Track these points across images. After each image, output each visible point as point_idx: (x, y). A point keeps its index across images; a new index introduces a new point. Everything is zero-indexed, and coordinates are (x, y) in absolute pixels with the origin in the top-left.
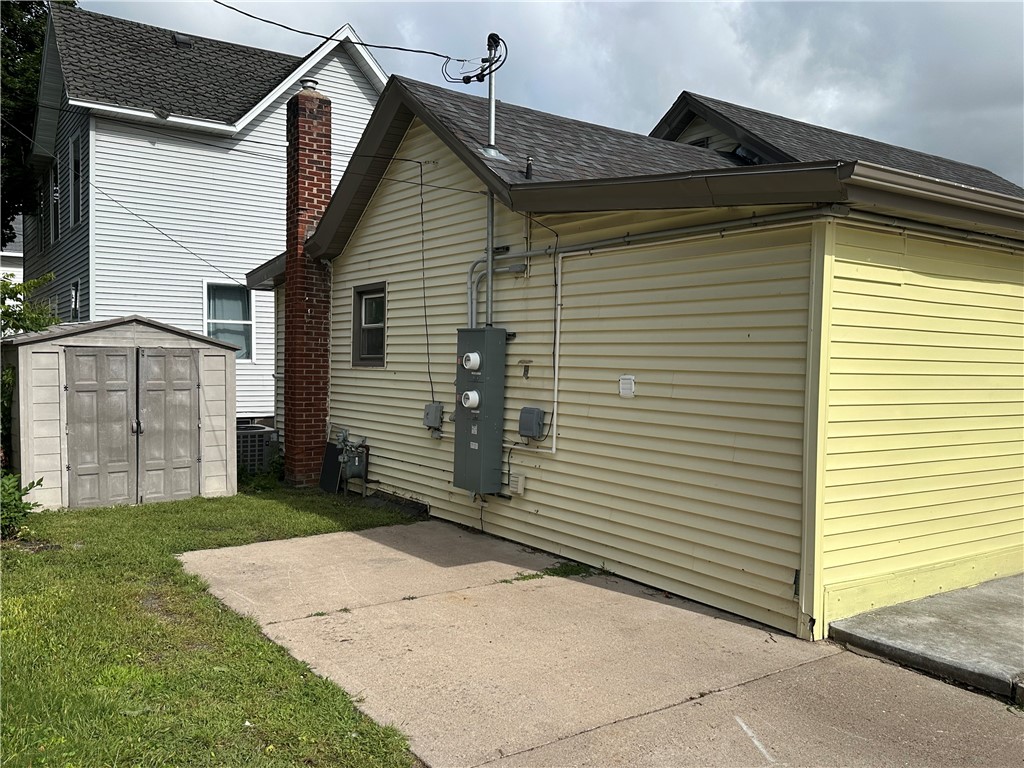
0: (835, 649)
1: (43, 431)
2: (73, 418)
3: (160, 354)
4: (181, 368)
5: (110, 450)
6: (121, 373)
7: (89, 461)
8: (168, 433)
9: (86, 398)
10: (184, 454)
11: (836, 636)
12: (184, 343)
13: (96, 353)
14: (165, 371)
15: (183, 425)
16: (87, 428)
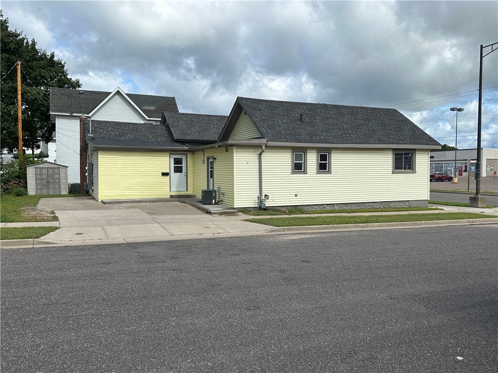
0: (101, 203)
1: (31, 181)
2: (36, 179)
3: (52, 168)
4: (56, 170)
5: (43, 185)
6: (45, 171)
7: (39, 187)
8: (54, 182)
9: (39, 176)
10: (57, 186)
11: (102, 201)
12: (57, 166)
13: (40, 168)
14: (53, 171)
15: (57, 181)
16: (39, 181)
